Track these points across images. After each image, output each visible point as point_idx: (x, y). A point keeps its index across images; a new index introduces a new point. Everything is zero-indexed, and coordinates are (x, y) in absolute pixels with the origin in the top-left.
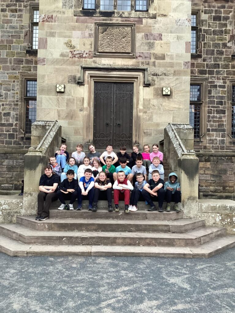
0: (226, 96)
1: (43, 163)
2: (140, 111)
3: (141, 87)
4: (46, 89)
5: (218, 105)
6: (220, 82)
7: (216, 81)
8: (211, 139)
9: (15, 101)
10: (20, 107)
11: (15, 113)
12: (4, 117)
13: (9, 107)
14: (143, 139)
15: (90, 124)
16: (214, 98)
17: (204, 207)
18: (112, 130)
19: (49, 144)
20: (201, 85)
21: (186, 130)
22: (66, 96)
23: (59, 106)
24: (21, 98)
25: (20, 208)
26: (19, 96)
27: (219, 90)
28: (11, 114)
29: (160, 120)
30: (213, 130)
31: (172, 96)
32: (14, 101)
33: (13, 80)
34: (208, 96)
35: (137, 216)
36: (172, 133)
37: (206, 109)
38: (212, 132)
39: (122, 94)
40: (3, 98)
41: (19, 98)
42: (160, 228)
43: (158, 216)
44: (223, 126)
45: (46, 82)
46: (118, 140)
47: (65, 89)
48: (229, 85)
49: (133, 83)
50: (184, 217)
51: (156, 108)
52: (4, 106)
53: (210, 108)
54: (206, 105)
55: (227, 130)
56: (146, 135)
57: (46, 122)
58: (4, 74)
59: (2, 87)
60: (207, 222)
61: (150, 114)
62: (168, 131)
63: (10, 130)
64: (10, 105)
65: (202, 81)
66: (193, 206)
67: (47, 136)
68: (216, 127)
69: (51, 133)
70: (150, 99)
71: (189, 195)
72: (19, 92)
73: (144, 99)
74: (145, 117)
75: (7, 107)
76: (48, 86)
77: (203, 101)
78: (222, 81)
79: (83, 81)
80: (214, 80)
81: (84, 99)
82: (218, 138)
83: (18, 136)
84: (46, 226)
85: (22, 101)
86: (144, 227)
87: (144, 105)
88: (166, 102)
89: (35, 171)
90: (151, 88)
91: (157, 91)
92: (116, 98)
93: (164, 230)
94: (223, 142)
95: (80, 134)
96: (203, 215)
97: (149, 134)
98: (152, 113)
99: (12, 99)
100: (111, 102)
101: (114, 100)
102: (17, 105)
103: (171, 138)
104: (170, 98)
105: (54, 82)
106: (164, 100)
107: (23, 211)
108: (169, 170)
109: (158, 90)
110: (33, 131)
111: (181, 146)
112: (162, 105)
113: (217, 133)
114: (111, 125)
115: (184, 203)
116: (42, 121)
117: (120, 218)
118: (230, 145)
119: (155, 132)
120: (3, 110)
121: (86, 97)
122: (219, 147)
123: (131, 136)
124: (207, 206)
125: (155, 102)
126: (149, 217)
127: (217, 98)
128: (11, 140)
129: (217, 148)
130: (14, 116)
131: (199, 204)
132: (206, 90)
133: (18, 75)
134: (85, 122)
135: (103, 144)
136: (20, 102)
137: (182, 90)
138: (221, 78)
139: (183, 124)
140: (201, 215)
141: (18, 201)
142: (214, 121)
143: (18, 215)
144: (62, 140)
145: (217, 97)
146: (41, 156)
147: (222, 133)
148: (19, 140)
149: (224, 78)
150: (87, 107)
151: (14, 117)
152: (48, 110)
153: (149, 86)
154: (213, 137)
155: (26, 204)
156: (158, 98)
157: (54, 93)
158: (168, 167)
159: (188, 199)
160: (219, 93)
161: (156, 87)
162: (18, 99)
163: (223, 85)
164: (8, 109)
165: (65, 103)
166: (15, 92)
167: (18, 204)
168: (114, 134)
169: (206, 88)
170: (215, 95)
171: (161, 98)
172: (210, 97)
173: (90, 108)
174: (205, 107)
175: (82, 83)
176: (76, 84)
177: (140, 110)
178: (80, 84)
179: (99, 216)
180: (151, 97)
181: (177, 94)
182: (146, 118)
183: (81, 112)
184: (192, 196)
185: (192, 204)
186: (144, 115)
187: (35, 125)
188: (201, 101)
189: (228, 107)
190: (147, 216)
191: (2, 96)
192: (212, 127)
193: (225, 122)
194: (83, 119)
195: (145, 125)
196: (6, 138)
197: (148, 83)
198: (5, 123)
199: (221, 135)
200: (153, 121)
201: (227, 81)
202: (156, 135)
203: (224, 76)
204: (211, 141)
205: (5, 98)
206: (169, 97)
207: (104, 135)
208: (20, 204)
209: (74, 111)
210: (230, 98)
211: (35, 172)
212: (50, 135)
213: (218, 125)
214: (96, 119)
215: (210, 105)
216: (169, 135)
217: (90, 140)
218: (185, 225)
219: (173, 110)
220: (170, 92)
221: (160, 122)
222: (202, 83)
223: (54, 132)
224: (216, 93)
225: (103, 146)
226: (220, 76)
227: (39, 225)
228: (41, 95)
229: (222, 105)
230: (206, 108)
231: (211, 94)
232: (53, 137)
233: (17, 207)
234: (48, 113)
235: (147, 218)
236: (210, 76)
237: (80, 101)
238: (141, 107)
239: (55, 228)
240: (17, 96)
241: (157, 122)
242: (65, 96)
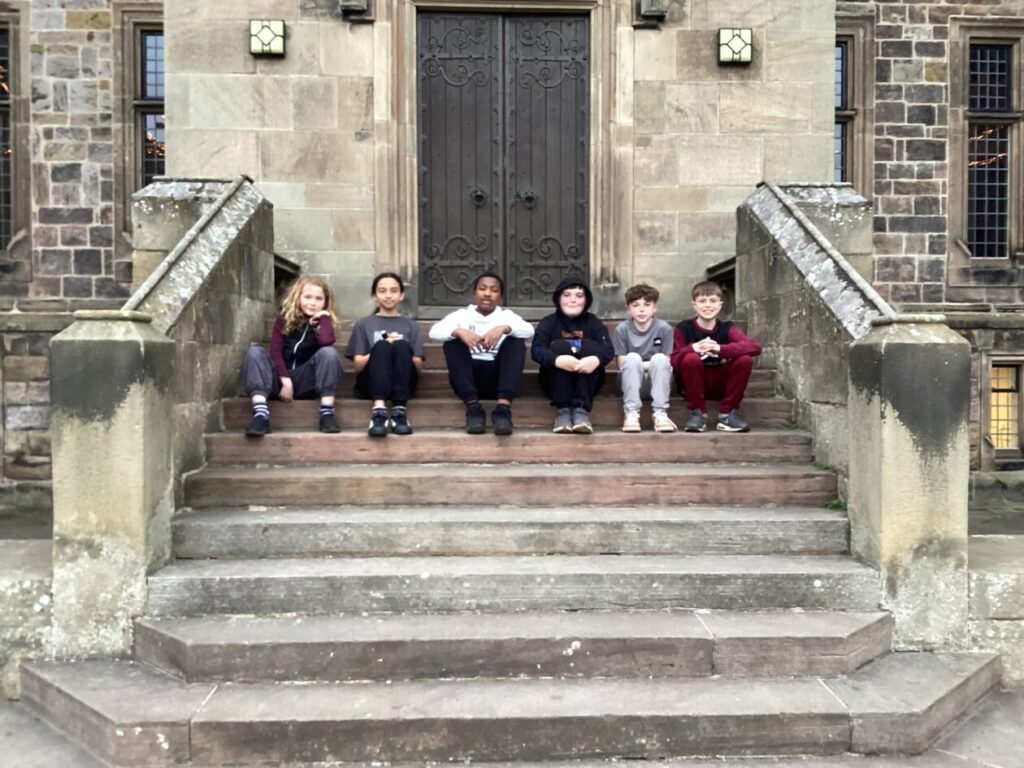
0: (946, 87)
1: (151, 383)
2: (623, 135)
3: (625, 30)
4: (204, 42)
5: (916, 122)
6: (924, 33)
7: (906, 25)
8: (888, 260)
9: (98, 119)
10: (120, 142)
11: (98, 166)
12: (57, 184)
13: (75, 142)
14: (637, 260)
15: (402, 198)
16: (899, 97)
17: (998, 588)
18: (501, 224)
19: (199, 281)
20: (846, 43)
21: (837, 210)
22: (293, 73)
23: (262, 119)
24: (120, 103)
25: (41, 618)
26: (113, 97)
27: (920, 62)
28: (83, 169)
29: (709, 175)
30: (896, 225)
31: (759, 68)
32: (91, 119)
33: (85, 31)
34: (878, 87)
35: (661, 658)
36: (783, 223)
37: (867, 140)
38: (892, 230)
39: (542, 64)
40: (47, 107)
41: (112, 105)
42: (801, 731)
43: (774, 654)
44: (934, 208)
45: (205, 12)
46: (527, 267)
47: (288, 42)
48: (957, 43)
49: (587, 14)
50: (897, 642)
51: (693, 120)
52: (55, 140)
53: (886, 136)
54: (868, 124)
55: (953, 221)
56: (647, 241)
57: (200, 185)
58: (49, 6)
59: (41, 59)
60: (1012, 664)
61: (665, 150)
62: (760, 217)
63: (81, 238)
64: (77, 133)
65: (850, 26)
66: (942, 586)
67: (193, 241)
68: (910, 212)
69: (215, 231)
70: (662, 82)
71: (919, 534)
72: (111, 80)
73: (635, 82)
74: (645, 161)
75: (65, 141)
76: (215, 30)
77: (856, 106)
78: (929, 26)
79: (369, 5)
80: (899, 23)
81: (372, 84)
82: (917, 257)
83: (114, 262)
84: (161, 738)
85: (127, 116)
86: (709, 729)
87: (637, 109)
88: (732, 94)
89: (111, 424)
90: (669, 34)
91: (695, 46)
92: (515, 80)
93: (822, 740)
94: (935, 271)
95: (360, 240)
96: (991, 633)
97: (662, 238)
98: (672, 146)
99: (84, 110)
100: (492, 100)
101: (507, 91)
102: (105, 132)
103: (784, 244)
104: (749, 77)
105: (240, 13)
106: (725, 87)
107: (55, 639)
108: (773, 396)
109: (700, 41)
110: (140, 226)
111: (851, 282)
112: (714, 107)
113: (913, 235)
114: (495, 200)
115: (895, 572)
116: (179, 181)
117: (570, 670)
118: (962, 282)
119: (687, 230)
120: (51, 155)
121: (384, 77)
122: (922, 291)
123: (581, 250)
124: (1013, 584)
125: (683, 94)
126: (727, 661)
127: (909, 96)
128: (86, 276)
129: (914, 293)
130: (96, 178)
131: (969, 576)
132: (868, 62)
133: (105, 10)
134: (380, 190)
135: (461, 285)
136: (118, 121)
137: (802, 43)
138: (926, 13)
139: (824, 187)
140: (983, 632)
141: (27, 584)
142: (901, 189)
143: (31, 655)
144: (276, 268)
145: (913, 91)
146: (136, 345)
147: (931, 237)
148: (120, 278)
149: (937, 14)
150: (387, 122)
151: (96, 184)
152: (217, 135)
153: (660, 25)
154: (899, 251)
155: (69, 597)
156: (698, 77)
157: (241, 58)
158: (767, 383)
159: (919, 552)
160: (918, 75)
161: (689, 28)
162: (108, 108)
163: (936, 41)
164: (72, 149)
165: (291, 106)
166: (97, 80)
167: (25, 600)
168: (508, 238)
169: (868, 56)
170: (903, 84)
171: (710, 78)
172: (883, 93)
173: (402, 127)
174: (864, 131)
175: (361, 12)
176: (337, 16)
177: (621, 130)
178: (353, 17)
179: (461, 665)
180: (670, 71)
181: (778, 59)
182: (647, 166)
183: (364, 146)
184: (938, 538)
185: (935, 577)
186: (637, 154)
187: (150, 198)
188: (849, 106)
189: (955, 131)
190: (715, 655)
191: (43, 97)
192: (891, 213)
193: (944, 192)
194: (371, 175)
195: (643, 200)
196: (66, 269)
197: (654, 9)
198: (60, 210)
199: (927, 244)
200: (677, 181)
201: (948, 25)
202: (693, 239)
203: (939, 8)
204: (888, 269)
205: (56, 104)
206: (746, 72)
207: (468, 244)
208: (36, 599)
209: (332, 137)
210: (961, 95)
211: (108, 429)
212: (207, 238)
213: (916, 202)
214: (428, 176)
215: (886, 124)
216: (772, 231)
217: (406, 268)
218: (931, 707)
219: (763, 131)
220: (749, 48)
221: (710, 181)
222: (852, 36)
223: (229, 226)
224: (907, 76)
225: (462, 293)
226: (924, 8)
227: (120, 733)
228: (183, 68)
229: (930, 122)
230: (867, 135)
231: (886, 78)
232: (222, 251)
233: (21, 614)
234: (216, 149)
235: (713, 669)
236: (884, 7)
237: (357, 94)
238: (623, 118)
239: (210, 750)
240: (106, 97)
241: (693, 183)
242: (291, 75)
